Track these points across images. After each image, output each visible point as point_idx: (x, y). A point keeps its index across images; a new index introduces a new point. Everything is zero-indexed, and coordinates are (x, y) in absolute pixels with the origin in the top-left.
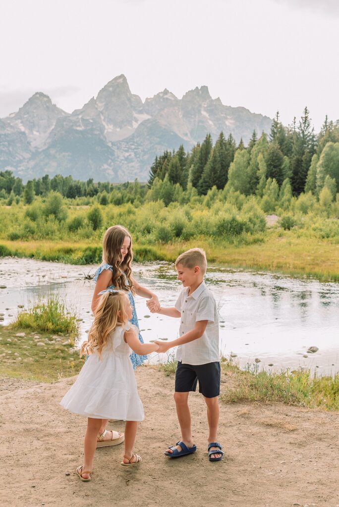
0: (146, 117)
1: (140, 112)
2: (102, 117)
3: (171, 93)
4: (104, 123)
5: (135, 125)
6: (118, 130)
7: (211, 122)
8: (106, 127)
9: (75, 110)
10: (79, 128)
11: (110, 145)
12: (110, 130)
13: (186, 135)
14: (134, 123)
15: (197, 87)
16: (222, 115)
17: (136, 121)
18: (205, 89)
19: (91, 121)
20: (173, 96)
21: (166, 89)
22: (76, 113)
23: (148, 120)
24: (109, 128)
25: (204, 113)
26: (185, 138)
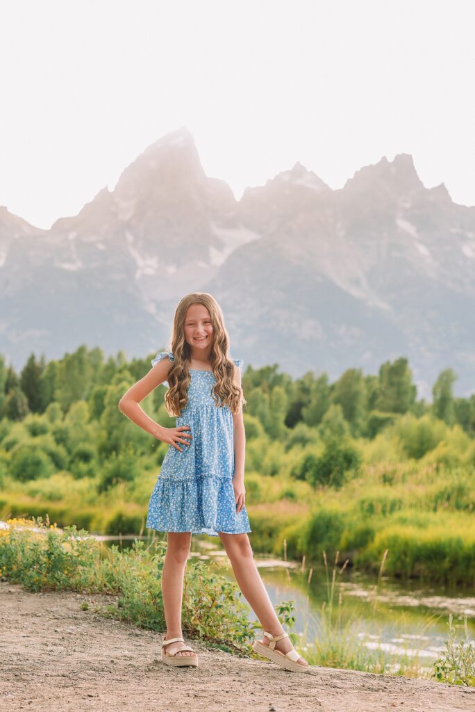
0: (246, 236)
1: (230, 224)
2: (130, 238)
3: (312, 173)
4: (135, 253)
5: (218, 258)
6: (172, 270)
7: (422, 250)
8: (140, 262)
9: (60, 220)
10: (67, 266)
11: (152, 309)
12: (150, 271)
13: (357, 282)
14: (213, 251)
15: (384, 159)
16: (453, 230)
17: (220, 245)
18: (405, 163)
19: (101, 247)
20: (319, 181)
21: (298, 164)
22: (61, 226)
23: (254, 243)
24: (147, 265)
25: (403, 225)
26: (355, 292)
